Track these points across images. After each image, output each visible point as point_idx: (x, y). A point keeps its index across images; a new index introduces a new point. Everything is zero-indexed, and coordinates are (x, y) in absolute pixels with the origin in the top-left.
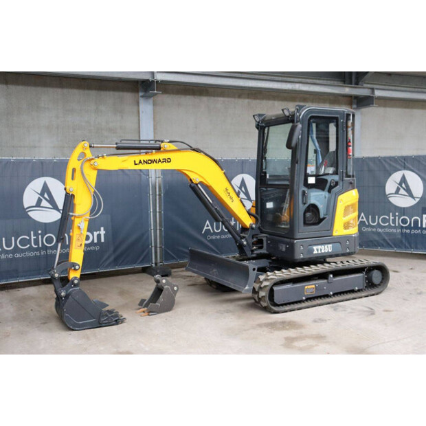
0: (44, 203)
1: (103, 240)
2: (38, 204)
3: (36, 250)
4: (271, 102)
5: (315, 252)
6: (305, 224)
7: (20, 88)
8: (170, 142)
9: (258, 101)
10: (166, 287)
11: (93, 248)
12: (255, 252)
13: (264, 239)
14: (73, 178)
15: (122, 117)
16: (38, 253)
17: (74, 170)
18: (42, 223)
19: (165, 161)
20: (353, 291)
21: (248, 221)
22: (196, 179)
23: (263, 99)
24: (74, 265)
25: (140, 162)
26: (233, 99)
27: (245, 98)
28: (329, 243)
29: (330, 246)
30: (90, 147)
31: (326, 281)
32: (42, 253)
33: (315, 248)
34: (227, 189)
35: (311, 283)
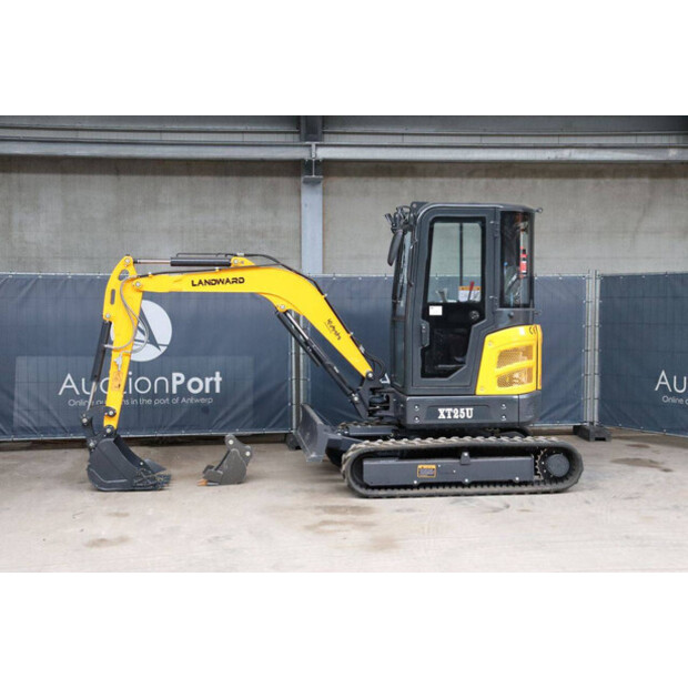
1: (218, 390)
4: (529, 181)
5: (442, 416)
6: (424, 375)
7: (135, 178)
8: (246, 256)
9: (504, 180)
10: (233, 450)
11: (203, 400)
12: (378, 414)
13: (391, 396)
14: (112, 302)
15: (275, 214)
17: (113, 292)
19: (235, 281)
20: (511, 483)
21: (364, 368)
22: (281, 305)
24: (108, 409)
25: (200, 282)
26: (458, 180)
27: (480, 176)
28: (469, 406)
29: (470, 410)
30: (135, 262)
31: (456, 461)
32: (133, 403)
33: (441, 411)
34: (329, 321)
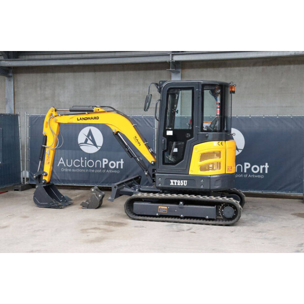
0: (89, 142)
2: (86, 142)
3: (83, 168)
16: (84, 171)
18: (87, 153)
23: (278, 65)
35: (164, 205)
